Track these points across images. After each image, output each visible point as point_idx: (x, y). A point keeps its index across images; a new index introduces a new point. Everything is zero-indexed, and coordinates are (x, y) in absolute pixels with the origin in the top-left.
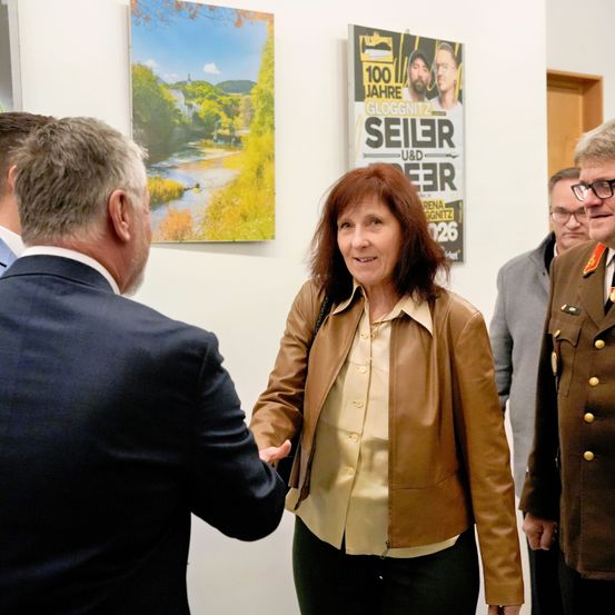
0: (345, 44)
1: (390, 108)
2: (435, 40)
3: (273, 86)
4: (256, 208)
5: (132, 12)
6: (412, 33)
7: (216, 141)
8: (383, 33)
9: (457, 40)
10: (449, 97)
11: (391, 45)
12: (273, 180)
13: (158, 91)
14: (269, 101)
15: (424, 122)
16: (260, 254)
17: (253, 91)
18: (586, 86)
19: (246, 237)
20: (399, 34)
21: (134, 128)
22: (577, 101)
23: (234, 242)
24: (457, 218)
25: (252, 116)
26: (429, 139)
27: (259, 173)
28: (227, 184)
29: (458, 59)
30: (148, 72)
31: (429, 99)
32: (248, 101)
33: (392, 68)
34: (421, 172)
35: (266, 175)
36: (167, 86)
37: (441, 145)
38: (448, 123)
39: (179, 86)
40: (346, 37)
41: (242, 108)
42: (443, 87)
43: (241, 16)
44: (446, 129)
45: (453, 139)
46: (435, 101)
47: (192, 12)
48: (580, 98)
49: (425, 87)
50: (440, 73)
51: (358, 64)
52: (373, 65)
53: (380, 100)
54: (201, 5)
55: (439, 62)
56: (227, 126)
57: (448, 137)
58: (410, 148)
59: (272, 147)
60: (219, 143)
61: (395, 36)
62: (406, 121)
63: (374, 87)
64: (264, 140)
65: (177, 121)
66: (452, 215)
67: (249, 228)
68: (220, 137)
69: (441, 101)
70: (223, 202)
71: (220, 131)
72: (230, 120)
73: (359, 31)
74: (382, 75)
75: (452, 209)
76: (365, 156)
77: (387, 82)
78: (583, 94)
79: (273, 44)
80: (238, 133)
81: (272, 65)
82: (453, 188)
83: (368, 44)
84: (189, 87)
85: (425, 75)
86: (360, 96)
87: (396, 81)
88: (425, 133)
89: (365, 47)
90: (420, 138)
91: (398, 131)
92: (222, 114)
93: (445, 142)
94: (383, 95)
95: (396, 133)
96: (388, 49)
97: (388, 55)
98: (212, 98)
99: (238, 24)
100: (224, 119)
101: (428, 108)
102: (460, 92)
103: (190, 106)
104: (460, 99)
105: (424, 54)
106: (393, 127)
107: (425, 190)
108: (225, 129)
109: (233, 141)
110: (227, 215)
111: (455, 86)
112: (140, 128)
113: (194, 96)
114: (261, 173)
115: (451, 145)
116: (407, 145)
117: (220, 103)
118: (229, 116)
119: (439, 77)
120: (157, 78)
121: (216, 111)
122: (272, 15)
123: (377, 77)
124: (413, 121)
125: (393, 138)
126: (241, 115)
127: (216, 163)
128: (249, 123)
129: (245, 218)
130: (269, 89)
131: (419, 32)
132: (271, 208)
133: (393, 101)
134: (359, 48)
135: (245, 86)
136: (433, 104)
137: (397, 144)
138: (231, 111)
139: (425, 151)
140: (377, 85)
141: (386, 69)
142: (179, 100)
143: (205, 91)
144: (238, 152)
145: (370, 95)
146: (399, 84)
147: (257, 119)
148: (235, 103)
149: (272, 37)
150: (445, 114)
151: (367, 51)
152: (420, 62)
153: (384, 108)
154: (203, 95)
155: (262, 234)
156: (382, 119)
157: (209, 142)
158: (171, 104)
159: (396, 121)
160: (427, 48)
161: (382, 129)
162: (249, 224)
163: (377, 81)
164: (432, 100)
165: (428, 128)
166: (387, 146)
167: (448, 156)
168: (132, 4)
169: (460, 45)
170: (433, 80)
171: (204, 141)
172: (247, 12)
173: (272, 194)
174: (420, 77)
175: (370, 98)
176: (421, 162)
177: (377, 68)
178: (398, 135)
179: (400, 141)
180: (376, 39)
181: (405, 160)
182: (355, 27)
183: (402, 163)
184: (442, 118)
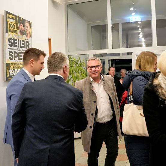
0: (3, 16)
1: (15, 36)
2: (25, 20)
6: (20, 17)
8: (13, 15)
9: (30, 21)
11: (15, 19)
15: (23, 41)
26: (24, 46)
29: (31, 26)
33: (15, 25)
34: (22, 55)
37: (26, 48)
38: (28, 42)
40: (3, 14)
42: (27, 33)
44: (28, 44)
46: (25, 36)
51: (7, 22)
52: (11, 23)
55: (26, 26)
58: (19, 48)
61: (16, 16)
62: (18, 40)
69: (27, 36)
73: (7, 13)
74: (13, 26)
76: (8, 49)
77: (14, 28)
83: (9, 17)
85: (23, 29)
86: (7, 31)
87: (16, 29)
88: (23, 44)
89: (9, 18)
90: (22, 45)
91: (17, 42)
94: (13, 32)
95: (16, 43)
96: (15, 20)
97: (14, 21)
101: (23, 38)
102: (31, 34)
104: (31, 36)
105: (23, 23)
119: (26, 29)
123: (11, 25)
124: (20, 40)
125: (15, 45)
131: (22, 17)
133: (15, 34)
134: (7, 18)
136: (25, 37)
137: (16, 46)
139: (23, 49)
140: (12, 29)
141: (14, 25)
145: (10, 31)
151: (9, 19)
152: (22, 25)
153: (13, 36)
156: (13, 38)
159: (16, 40)
161: (13, 41)
163: (12, 28)
166: (14, 47)
170: (25, 30)
176: (22, 52)
177: (11, 24)
178: (17, 44)
179: (17, 46)
180: (11, 16)
181: (18, 51)
182: (6, 11)
183: (18, 52)
184: (27, 41)
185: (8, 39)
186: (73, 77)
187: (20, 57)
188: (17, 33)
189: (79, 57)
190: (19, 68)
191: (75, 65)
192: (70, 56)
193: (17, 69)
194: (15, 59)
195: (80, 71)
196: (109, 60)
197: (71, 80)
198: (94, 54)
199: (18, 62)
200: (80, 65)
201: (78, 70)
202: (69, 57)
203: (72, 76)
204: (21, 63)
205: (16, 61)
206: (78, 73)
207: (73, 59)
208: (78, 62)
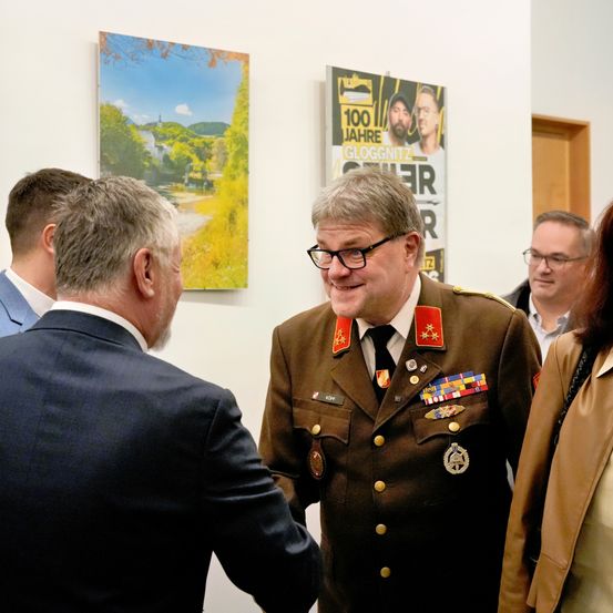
0: (322, 85)
1: (369, 153)
2: (416, 84)
3: (247, 129)
4: (228, 255)
5: (101, 50)
6: (392, 76)
7: (187, 185)
8: (363, 75)
9: (439, 84)
10: (430, 142)
11: (370, 88)
12: (246, 226)
13: (128, 132)
14: (243, 144)
15: (404, 167)
16: (231, 303)
17: (225, 133)
18: (572, 131)
19: (217, 285)
20: (380, 77)
21: (101, 170)
22: (564, 146)
23: (205, 291)
24: (438, 267)
25: (226, 159)
27: (232, 218)
28: (198, 229)
29: (440, 103)
30: (118, 111)
31: (410, 143)
32: (221, 143)
33: (372, 111)
35: (239, 221)
36: (137, 127)
37: (422, 192)
38: (429, 169)
39: (150, 127)
40: (323, 78)
41: (214, 150)
42: (424, 132)
43: (215, 56)
45: (434, 185)
46: (415, 146)
47: (164, 51)
48: (567, 144)
49: (405, 132)
50: (422, 117)
51: (336, 106)
52: (352, 108)
53: (358, 144)
54: (173, 44)
55: (420, 106)
56: (199, 169)
57: (429, 183)
59: (246, 192)
60: (191, 187)
61: (375, 78)
62: (385, 165)
63: (353, 131)
64: (237, 184)
65: (146, 163)
66: (433, 264)
67: (221, 277)
68: (191, 180)
69: (422, 146)
70: (194, 248)
71: (191, 175)
72: (202, 163)
73: (338, 72)
74: (360, 118)
75: (433, 258)
77: (366, 125)
78: (570, 139)
79: (248, 85)
80: (210, 177)
81: (246, 107)
82: (434, 236)
83: (346, 86)
84: (159, 128)
85: (406, 119)
86: (338, 140)
87: (376, 125)
88: (406, 179)
89: (344, 90)
92: (194, 156)
93: (426, 188)
94: (362, 139)
96: (368, 91)
97: (367, 98)
98: (182, 140)
99: (212, 64)
100: (196, 163)
101: (408, 153)
102: (442, 137)
103: (161, 148)
104: (442, 144)
108: (196, 172)
109: (206, 186)
110: (197, 262)
111: (437, 131)
112: (108, 170)
113: (165, 138)
114: (234, 219)
115: (433, 191)
117: (192, 145)
118: (201, 159)
119: (420, 121)
120: (127, 119)
121: (188, 154)
122: (247, 56)
123: (356, 115)
124: (393, 166)
126: (214, 158)
127: (188, 208)
128: (222, 166)
129: (216, 265)
130: (244, 132)
131: (400, 74)
132: (244, 255)
133: (371, 146)
134: (338, 90)
135: (218, 129)
136: (414, 149)
138: (203, 154)
140: (356, 129)
141: (365, 112)
142: (149, 142)
143: (177, 132)
144: (210, 197)
145: (349, 139)
146: (378, 128)
147: (230, 162)
148: (208, 145)
149: (247, 78)
150: (426, 159)
151: (346, 94)
152: (400, 105)
153: (363, 152)
154: (174, 137)
155: (234, 282)
156: (361, 163)
157: (179, 185)
158: (141, 146)
159: (375, 165)
160: (408, 92)
162: (222, 271)
163: (356, 125)
164: (413, 145)
165: (408, 173)
167: (429, 202)
168: (101, 42)
169: (443, 89)
170: (414, 124)
171: (174, 184)
172: (222, 51)
173: (245, 241)
174: (400, 121)
175: (348, 143)
177: (355, 111)
180: (355, 82)
182: (334, 68)
184: (423, 163)
185: (342, 166)
188: (379, 142)
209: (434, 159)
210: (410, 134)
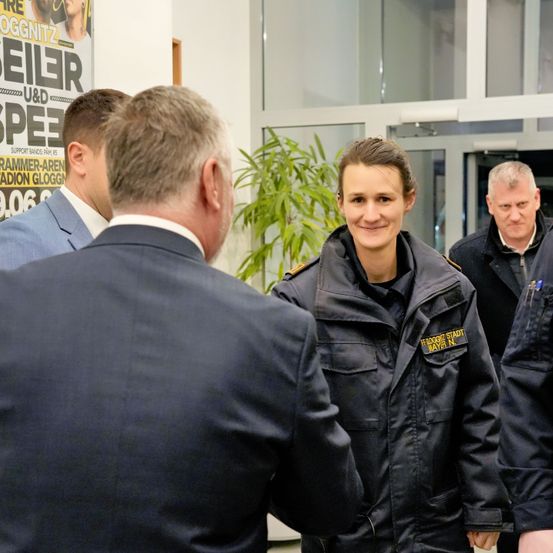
1: (10, 25)
10: (77, 24)
15: (50, 52)
26: (54, 76)
34: (47, 120)
37: (68, 88)
42: (71, 10)
44: (73, 67)
45: (81, 80)
46: (61, 26)
49: (50, 6)
57: (76, 76)
58: (34, 86)
62: (28, 46)
69: (68, 28)
88: (51, 68)
90: (45, 73)
91: (20, 59)
95: (17, 61)
101: (50, 35)
102: (89, 20)
104: (89, 29)
106: (14, 52)
107: (50, 145)
111: (83, 10)
115: (80, 89)
116: (30, 82)
124: (37, 48)
125: (14, 69)
133: (12, 16)
136: (60, 30)
137: (18, 78)
139: (52, 91)
150: (72, 46)
153: (3, 23)
156: (1, 39)
159: (17, 45)
164: (59, 25)
165: (54, 61)
166: (7, 79)
176: (46, 106)
178: (20, 65)
179: (22, 74)
181: (28, 100)
183: (24, 105)
184: (69, 50)
186: (287, 235)
187: (37, 133)
188: (21, 13)
189: (317, 138)
190: (32, 185)
191: (295, 174)
192: (270, 129)
193: (23, 191)
194: (10, 141)
195: (318, 206)
196: (466, 155)
197: (278, 249)
198: (394, 123)
199: (28, 156)
200: (323, 178)
201: (309, 202)
202: (268, 135)
203: (283, 231)
204: (41, 163)
205: (19, 150)
206: (311, 217)
207: (287, 148)
208: (312, 162)
209: (81, 47)
210: (55, 10)
